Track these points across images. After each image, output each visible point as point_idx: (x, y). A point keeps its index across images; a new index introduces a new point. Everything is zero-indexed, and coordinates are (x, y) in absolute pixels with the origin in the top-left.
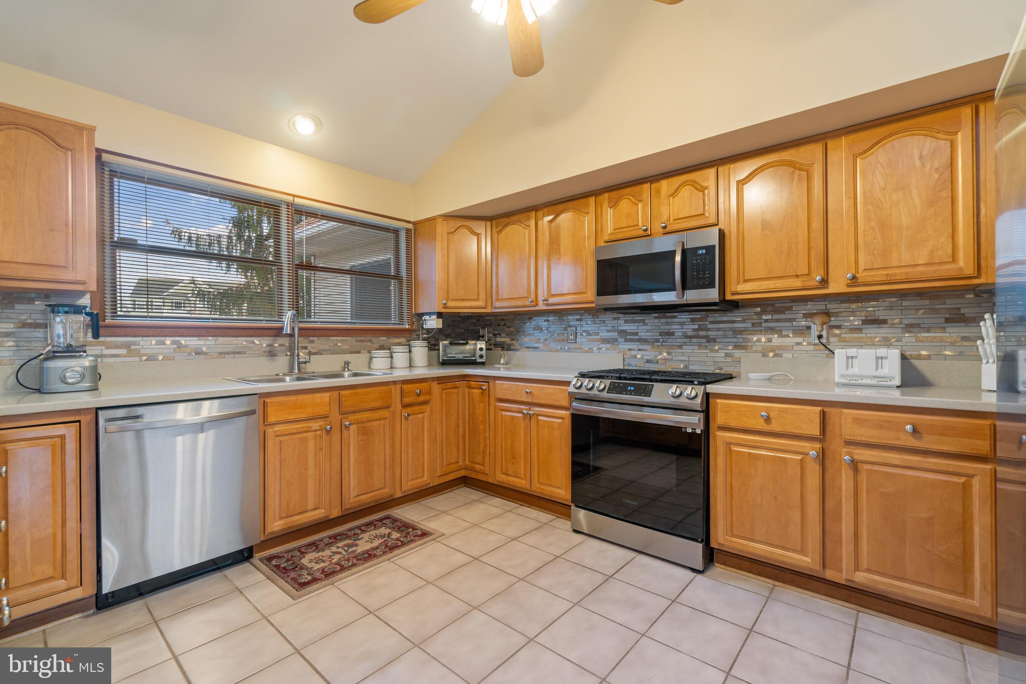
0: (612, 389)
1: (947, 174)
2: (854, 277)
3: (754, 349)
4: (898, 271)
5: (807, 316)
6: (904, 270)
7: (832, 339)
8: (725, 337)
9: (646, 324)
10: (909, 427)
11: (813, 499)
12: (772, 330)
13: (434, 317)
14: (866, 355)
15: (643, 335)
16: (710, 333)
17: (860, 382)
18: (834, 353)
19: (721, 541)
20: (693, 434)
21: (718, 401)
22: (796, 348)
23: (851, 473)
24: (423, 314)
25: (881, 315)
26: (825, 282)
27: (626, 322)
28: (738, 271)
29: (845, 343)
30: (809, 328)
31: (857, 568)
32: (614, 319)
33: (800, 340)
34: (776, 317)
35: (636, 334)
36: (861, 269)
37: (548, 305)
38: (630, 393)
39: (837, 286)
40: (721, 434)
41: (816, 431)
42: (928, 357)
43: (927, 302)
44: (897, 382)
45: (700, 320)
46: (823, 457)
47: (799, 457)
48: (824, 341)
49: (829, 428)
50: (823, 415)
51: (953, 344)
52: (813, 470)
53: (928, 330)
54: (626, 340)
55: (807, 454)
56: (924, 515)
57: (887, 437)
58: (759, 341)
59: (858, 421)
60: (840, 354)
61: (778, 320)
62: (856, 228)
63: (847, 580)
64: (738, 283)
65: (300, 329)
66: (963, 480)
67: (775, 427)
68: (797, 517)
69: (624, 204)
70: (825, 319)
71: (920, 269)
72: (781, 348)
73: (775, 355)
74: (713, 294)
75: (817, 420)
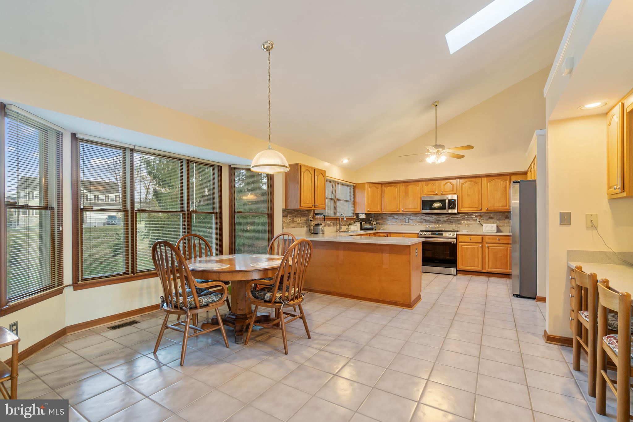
0: (432, 234)
1: (505, 189)
2: (488, 209)
3: (463, 224)
4: (496, 208)
5: (476, 216)
6: (497, 208)
7: (482, 222)
8: (455, 221)
9: (432, 218)
10: (498, 239)
11: (480, 255)
12: (468, 220)
13: (364, 214)
14: (490, 225)
15: (431, 220)
16: (451, 220)
17: (488, 231)
18: (483, 226)
19: (460, 268)
20: (454, 244)
21: (459, 236)
22: (473, 224)
23: (487, 249)
24: (358, 213)
25: (493, 217)
26: (481, 209)
27: (426, 217)
28: (461, 206)
29: (485, 223)
30: (477, 219)
31: (489, 268)
32: (422, 216)
33: (474, 222)
34: (468, 216)
35: (429, 220)
36: (489, 207)
37: (403, 212)
38: (437, 235)
39: (484, 210)
40: (459, 243)
41: (481, 241)
42: (502, 226)
43: (502, 214)
44: (496, 231)
45: (449, 217)
46: (482, 247)
47: (477, 247)
48: (480, 222)
49: (483, 240)
50: (482, 238)
51: (507, 223)
52: (480, 249)
53: (502, 220)
54: (426, 222)
55: (479, 246)
56: (501, 255)
57: (494, 241)
58: (465, 222)
59: (489, 238)
60: (484, 225)
61: (469, 217)
62: (488, 198)
63: (487, 271)
64: (461, 208)
65: (341, 218)
66: (507, 248)
67: (472, 241)
68: (477, 260)
69: (430, 186)
70: (480, 217)
71: (500, 208)
72: (470, 224)
73: (468, 226)
74: (455, 211)
75: (481, 239)
